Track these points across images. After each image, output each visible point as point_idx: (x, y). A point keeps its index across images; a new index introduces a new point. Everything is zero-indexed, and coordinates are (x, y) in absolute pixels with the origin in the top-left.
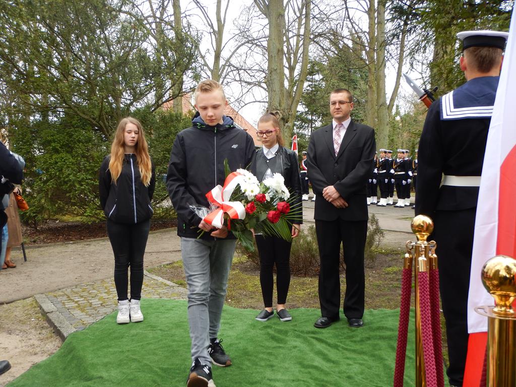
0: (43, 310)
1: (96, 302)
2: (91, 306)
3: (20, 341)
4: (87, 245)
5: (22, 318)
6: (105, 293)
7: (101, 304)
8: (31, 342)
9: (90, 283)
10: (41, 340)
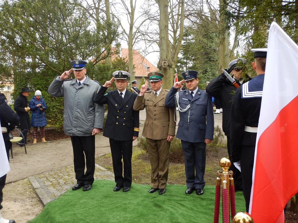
0: (33, 187)
1: (62, 181)
2: (59, 185)
3: (21, 206)
4: (58, 143)
5: (22, 192)
6: (67, 175)
7: (65, 183)
8: (27, 207)
9: (59, 169)
10: (32, 206)
